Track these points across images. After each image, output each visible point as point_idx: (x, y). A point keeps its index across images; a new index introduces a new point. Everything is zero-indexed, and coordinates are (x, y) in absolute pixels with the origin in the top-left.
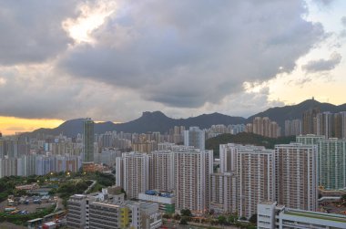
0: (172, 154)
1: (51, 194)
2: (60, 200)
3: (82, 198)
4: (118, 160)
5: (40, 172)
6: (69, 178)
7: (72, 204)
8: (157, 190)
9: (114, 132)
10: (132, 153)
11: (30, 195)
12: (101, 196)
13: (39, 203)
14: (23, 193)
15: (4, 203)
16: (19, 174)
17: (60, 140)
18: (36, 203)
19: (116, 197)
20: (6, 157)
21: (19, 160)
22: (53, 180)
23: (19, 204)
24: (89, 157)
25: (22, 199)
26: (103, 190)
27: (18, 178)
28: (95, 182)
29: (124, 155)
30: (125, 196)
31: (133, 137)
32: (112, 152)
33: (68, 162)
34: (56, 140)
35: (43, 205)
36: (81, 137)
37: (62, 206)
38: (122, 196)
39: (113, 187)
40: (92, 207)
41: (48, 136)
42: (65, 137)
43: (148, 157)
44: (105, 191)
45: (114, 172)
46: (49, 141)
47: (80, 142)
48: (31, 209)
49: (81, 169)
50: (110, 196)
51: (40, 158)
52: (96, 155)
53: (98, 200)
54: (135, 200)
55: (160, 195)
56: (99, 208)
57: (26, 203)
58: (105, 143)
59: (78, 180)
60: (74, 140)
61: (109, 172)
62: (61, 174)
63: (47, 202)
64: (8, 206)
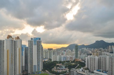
0: (108, 57)
1: (66, 67)
2: (68, 69)
3: (74, 70)
4: (86, 58)
5: (62, 60)
6: (71, 63)
7: (71, 71)
8: (101, 70)
9: (85, 48)
10: (91, 56)
11: (60, 67)
12: (81, 70)
13: (62, 69)
14: (58, 66)
16: (57, 61)
17: (68, 51)
18: (61, 69)
19: (86, 71)
20: (54, 55)
21: (57, 56)
22: (66, 63)
24: (77, 56)
25: (58, 68)
26: (81, 68)
27: (57, 62)
28: (79, 65)
29: (89, 56)
30: (89, 71)
32: (84, 55)
33: (70, 58)
34: (67, 51)
35: (63, 70)
36: (74, 50)
37: (69, 71)
38: (88, 71)
39: (85, 67)
40: (78, 73)
41: (64, 50)
42: (69, 50)
43: (98, 58)
44: (82, 68)
45: (85, 62)
46: (65, 51)
47: (74, 51)
48: (60, 71)
49: (74, 60)
50: (84, 70)
51: (62, 56)
52: (79, 56)
53: (80, 71)
54: (93, 72)
55: (103, 72)
56: (80, 74)
57: (59, 69)
58: (82, 52)
59: (73, 64)
60: (72, 51)
61: (83, 62)
62: (68, 61)
63: (65, 69)
64: (54, 69)
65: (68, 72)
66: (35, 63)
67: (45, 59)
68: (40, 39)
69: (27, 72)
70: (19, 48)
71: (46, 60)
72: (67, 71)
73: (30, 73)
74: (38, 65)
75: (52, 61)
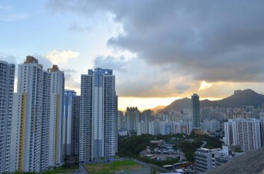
1: (175, 148)
2: (182, 153)
4: (226, 125)
5: (163, 133)
6: (185, 138)
7: (199, 156)
9: (211, 107)
11: (160, 148)
14: (155, 145)
15: (144, 151)
16: (150, 133)
17: (173, 113)
18: (165, 153)
20: (142, 122)
22: (174, 139)
23: (154, 153)
25: (156, 150)
27: (151, 135)
31: (228, 111)
33: (182, 127)
34: (170, 113)
35: (170, 156)
37: (185, 158)
40: (218, 160)
44: (225, 148)
49: (193, 132)
51: (163, 123)
57: (159, 153)
59: (192, 140)
62: (178, 135)
63: (173, 154)
64: (147, 153)
65: (184, 161)
66: (98, 133)
67: (121, 131)
68: (110, 72)
69: (77, 159)
70: (55, 94)
71: (123, 133)
72: (179, 157)
73: (83, 162)
74: (107, 140)
75: (139, 134)
